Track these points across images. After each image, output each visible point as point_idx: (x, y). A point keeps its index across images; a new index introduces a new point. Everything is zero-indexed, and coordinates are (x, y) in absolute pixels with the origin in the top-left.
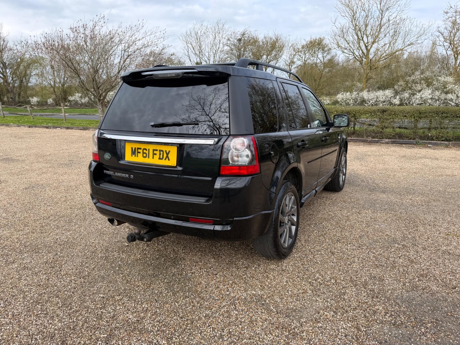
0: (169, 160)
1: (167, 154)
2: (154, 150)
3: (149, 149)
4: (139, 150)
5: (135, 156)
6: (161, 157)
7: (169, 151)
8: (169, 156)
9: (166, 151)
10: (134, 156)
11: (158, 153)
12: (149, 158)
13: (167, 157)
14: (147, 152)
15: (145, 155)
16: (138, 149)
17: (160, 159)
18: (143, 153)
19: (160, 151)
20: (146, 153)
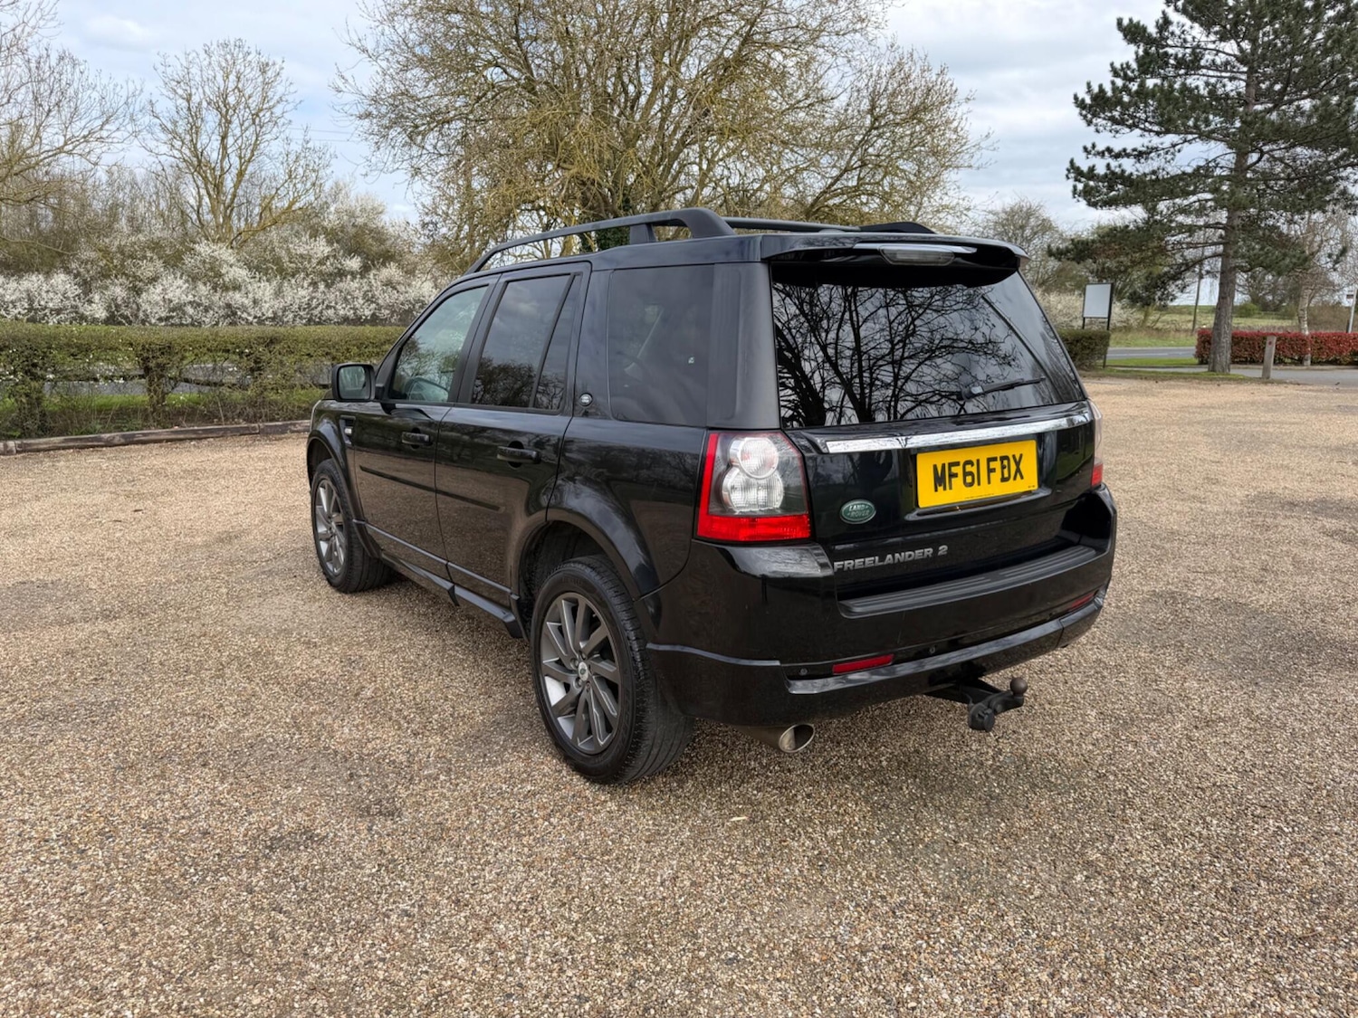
0: (1022, 478)
1: (1018, 464)
2: (989, 460)
3: (978, 461)
4: (954, 470)
5: (945, 489)
6: (1006, 475)
7: (1021, 456)
8: (1021, 467)
9: (1014, 456)
10: (940, 489)
11: (996, 465)
12: (979, 484)
13: (1018, 471)
14: (974, 469)
15: (969, 479)
16: (951, 465)
17: (1004, 480)
18: (966, 474)
19: (1003, 458)
20: (971, 474)
